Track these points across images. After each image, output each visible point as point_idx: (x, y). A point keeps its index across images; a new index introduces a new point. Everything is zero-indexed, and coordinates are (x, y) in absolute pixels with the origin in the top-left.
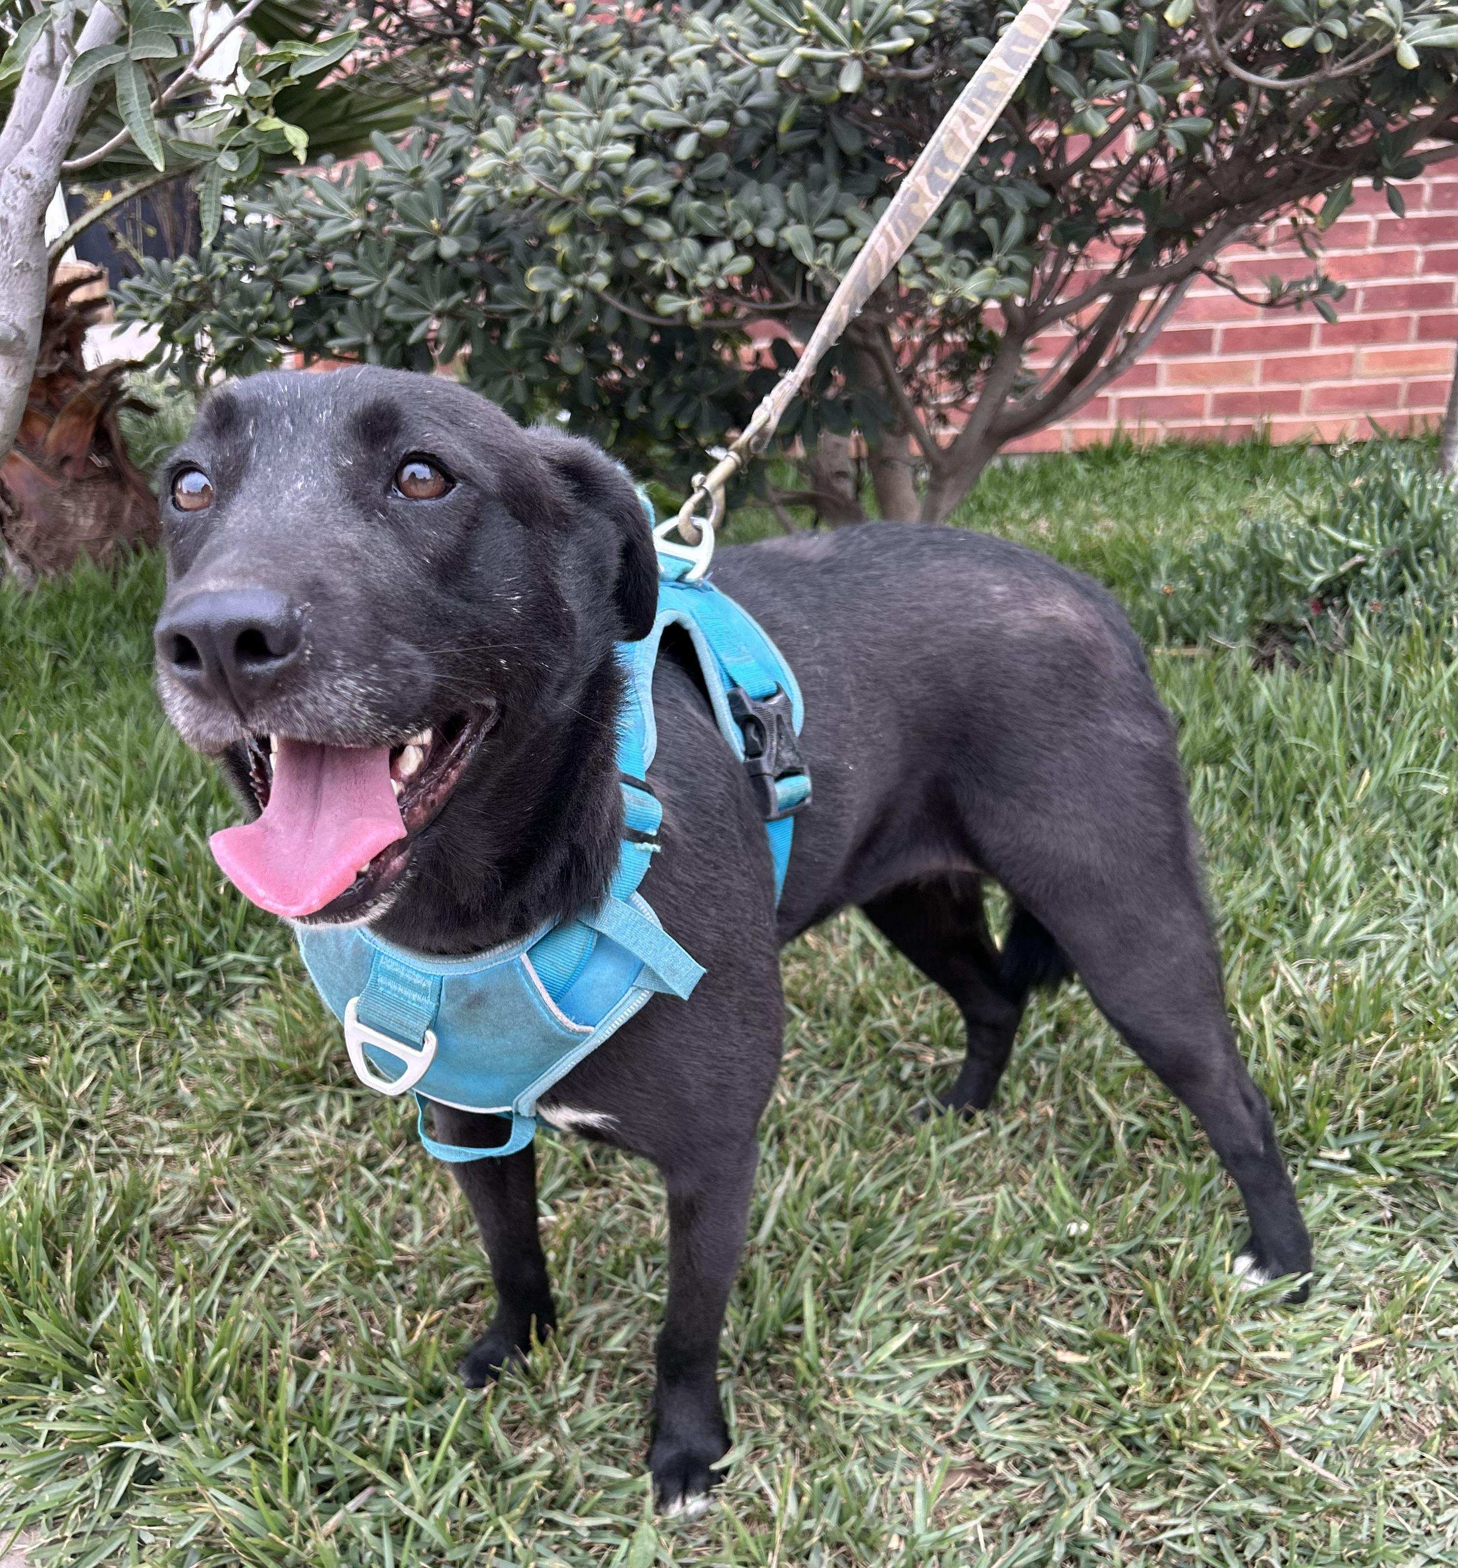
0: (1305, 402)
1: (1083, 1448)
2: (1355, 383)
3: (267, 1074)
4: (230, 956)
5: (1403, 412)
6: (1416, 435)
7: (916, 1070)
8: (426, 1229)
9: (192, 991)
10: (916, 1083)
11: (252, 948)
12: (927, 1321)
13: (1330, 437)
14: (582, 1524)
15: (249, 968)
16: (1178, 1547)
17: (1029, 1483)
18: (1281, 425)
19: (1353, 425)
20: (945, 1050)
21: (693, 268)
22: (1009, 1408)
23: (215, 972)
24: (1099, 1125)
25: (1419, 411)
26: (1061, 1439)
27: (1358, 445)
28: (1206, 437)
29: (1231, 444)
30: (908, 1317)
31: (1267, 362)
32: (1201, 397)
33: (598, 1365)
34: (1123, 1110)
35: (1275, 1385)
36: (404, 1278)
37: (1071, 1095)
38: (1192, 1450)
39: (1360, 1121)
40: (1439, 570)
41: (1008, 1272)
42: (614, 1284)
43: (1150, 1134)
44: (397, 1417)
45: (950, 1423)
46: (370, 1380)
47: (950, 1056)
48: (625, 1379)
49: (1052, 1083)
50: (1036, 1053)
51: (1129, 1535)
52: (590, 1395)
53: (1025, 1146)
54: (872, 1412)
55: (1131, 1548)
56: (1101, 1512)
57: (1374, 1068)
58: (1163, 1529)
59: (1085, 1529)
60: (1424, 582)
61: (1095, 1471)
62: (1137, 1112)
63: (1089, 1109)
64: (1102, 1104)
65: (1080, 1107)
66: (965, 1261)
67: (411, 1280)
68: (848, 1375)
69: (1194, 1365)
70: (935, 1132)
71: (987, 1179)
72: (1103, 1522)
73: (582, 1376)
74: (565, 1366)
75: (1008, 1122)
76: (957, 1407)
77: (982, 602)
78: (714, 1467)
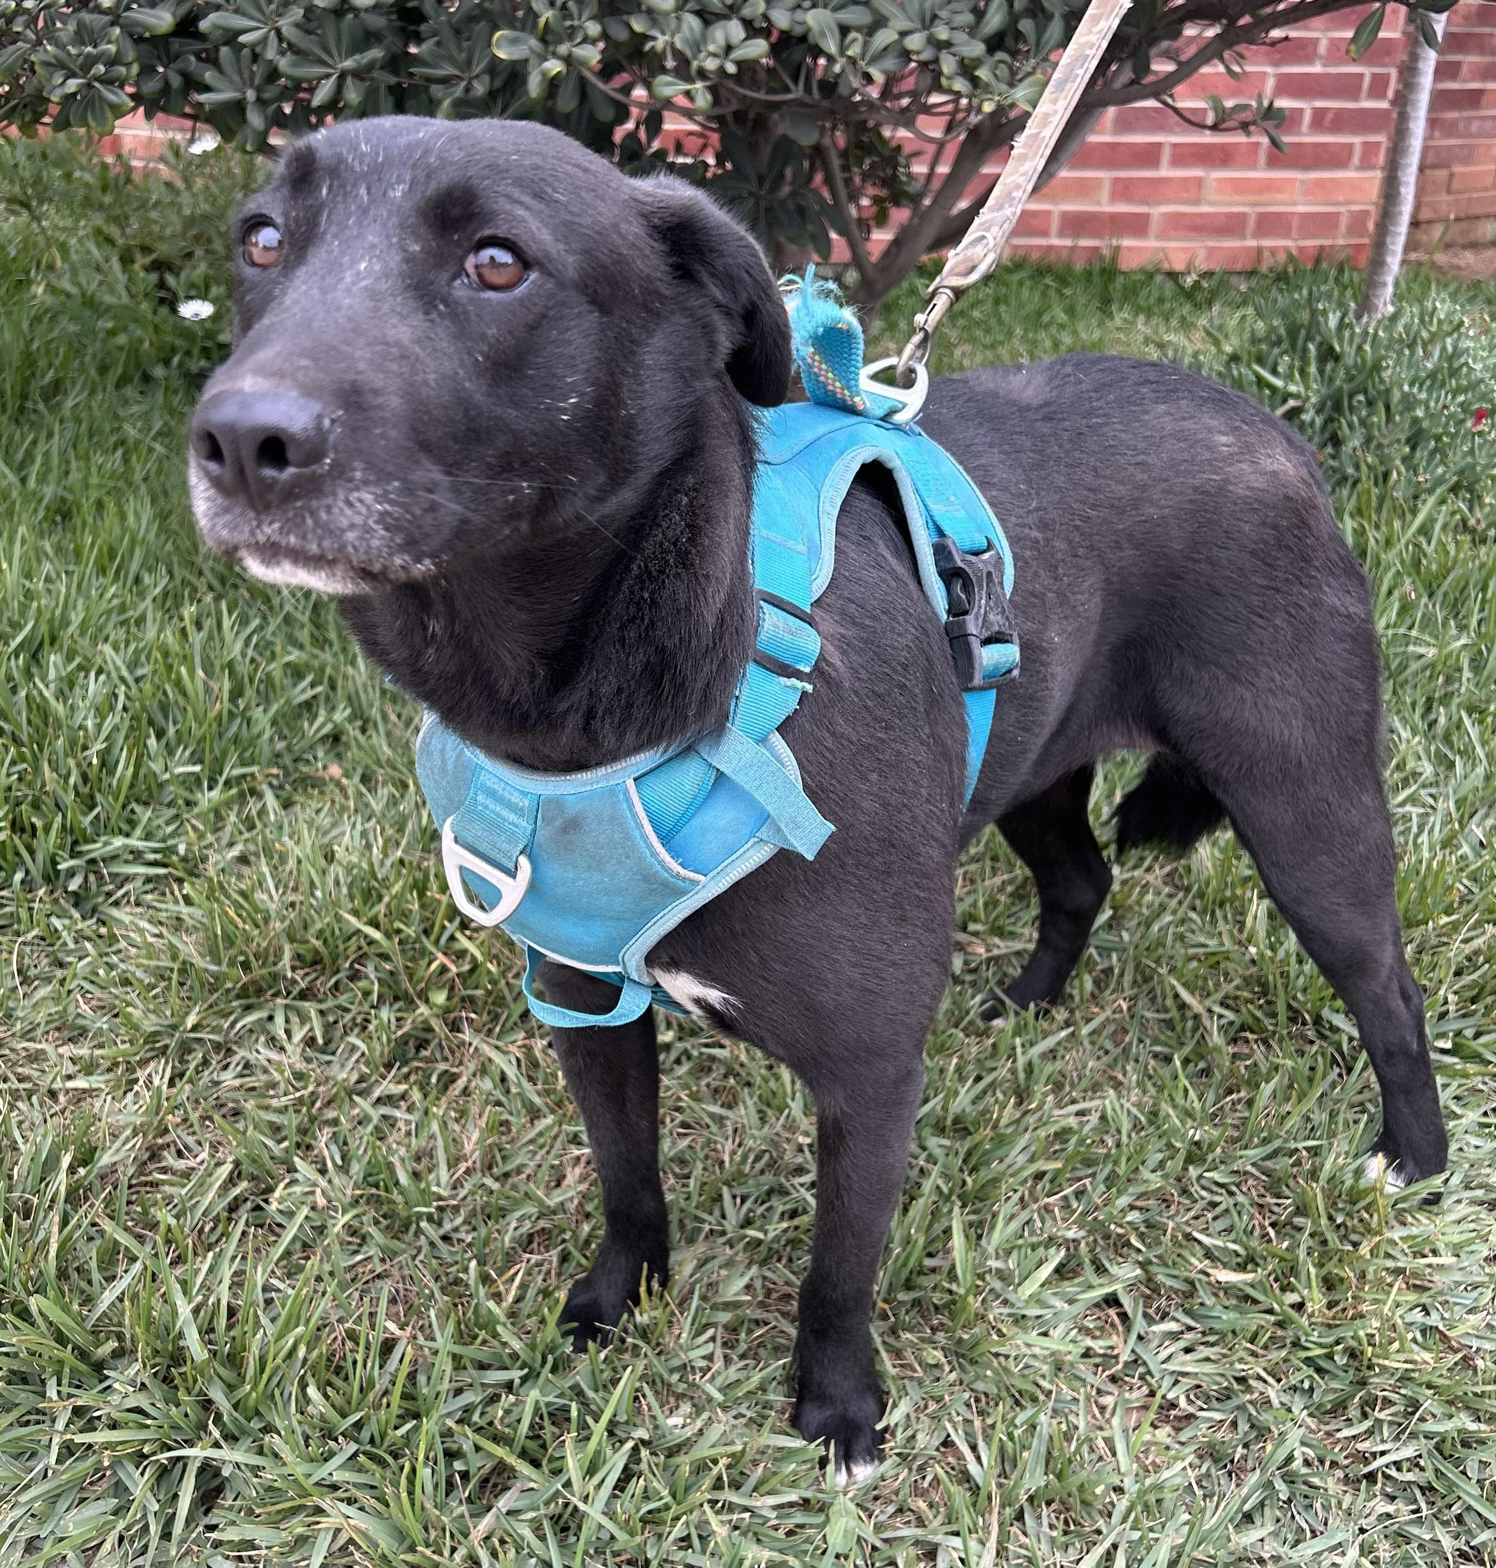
0: (1154, 226)
1: (1264, 1374)
2: (1205, 209)
3: (202, 985)
4: (119, 842)
5: (1252, 243)
6: (1264, 269)
7: (966, 963)
8: (452, 1164)
9: (74, 885)
10: (968, 978)
11: (138, 832)
12: (1071, 1245)
13: (1179, 266)
14: (764, 1503)
15: (137, 856)
16: (1393, 1472)
17: (1218, 1416)
18: (1130, 249)
19: (1202, 254)
20: (997, 940)
21: (697, 46)
22: (1174, 1336)
23: (93, 861)
24: (1183, 1019)
25: (1267, 243)
26: (1238, 1366)
27: (1208, 274)
28: (1053, 257)
29: (1079, 267)
30: (1051, 1241)
31: (1116, 180)
32: (1049, 214)
33: (725, 1317)
34: (1208, 1003)
35: (1441, 1293)
36: (447, 1226)
37: (1145, 988)
38: (1384, 1368)
39: (1452, 1008)
40: (1378, 418)
41: (1153, 1187)
42: (703, 1221)
43: (1243, 1028)
44: (533, 1395)
45: (1116, 1357)
46: (472, 1352)
47: (1002, 947)
48: (750, 1331)
49: (1122, 975)
50: (1093, 941)
51: (1334, 1464)
52: (719, 1353)
53: (1109, 1045)
54: (1037, 1351)
55: (1346, 1480)
56: (1303, 1444)
57: (1456, 950)
58: (1374, 1455)
59: (1297, 1464)
60: (1360, 432)
61: (1286, 1399)
62: (1223, 1004)
63: (1169, 1002)
64: (1185, 995)
65: (1153, 1000)
66: (1093, 1175)
67: (456, 1230)
68: (1006, 1311)
69: (1362, 1276)
70: (1017, 1032)
71: (1085, 1083)
72: (1311, 1453)
73: (710, 1332)
74: (686, 1323)
75: (1088, 1020)
76: (1115, 1340)
77: (1208, 455)
78: (879, 1427)
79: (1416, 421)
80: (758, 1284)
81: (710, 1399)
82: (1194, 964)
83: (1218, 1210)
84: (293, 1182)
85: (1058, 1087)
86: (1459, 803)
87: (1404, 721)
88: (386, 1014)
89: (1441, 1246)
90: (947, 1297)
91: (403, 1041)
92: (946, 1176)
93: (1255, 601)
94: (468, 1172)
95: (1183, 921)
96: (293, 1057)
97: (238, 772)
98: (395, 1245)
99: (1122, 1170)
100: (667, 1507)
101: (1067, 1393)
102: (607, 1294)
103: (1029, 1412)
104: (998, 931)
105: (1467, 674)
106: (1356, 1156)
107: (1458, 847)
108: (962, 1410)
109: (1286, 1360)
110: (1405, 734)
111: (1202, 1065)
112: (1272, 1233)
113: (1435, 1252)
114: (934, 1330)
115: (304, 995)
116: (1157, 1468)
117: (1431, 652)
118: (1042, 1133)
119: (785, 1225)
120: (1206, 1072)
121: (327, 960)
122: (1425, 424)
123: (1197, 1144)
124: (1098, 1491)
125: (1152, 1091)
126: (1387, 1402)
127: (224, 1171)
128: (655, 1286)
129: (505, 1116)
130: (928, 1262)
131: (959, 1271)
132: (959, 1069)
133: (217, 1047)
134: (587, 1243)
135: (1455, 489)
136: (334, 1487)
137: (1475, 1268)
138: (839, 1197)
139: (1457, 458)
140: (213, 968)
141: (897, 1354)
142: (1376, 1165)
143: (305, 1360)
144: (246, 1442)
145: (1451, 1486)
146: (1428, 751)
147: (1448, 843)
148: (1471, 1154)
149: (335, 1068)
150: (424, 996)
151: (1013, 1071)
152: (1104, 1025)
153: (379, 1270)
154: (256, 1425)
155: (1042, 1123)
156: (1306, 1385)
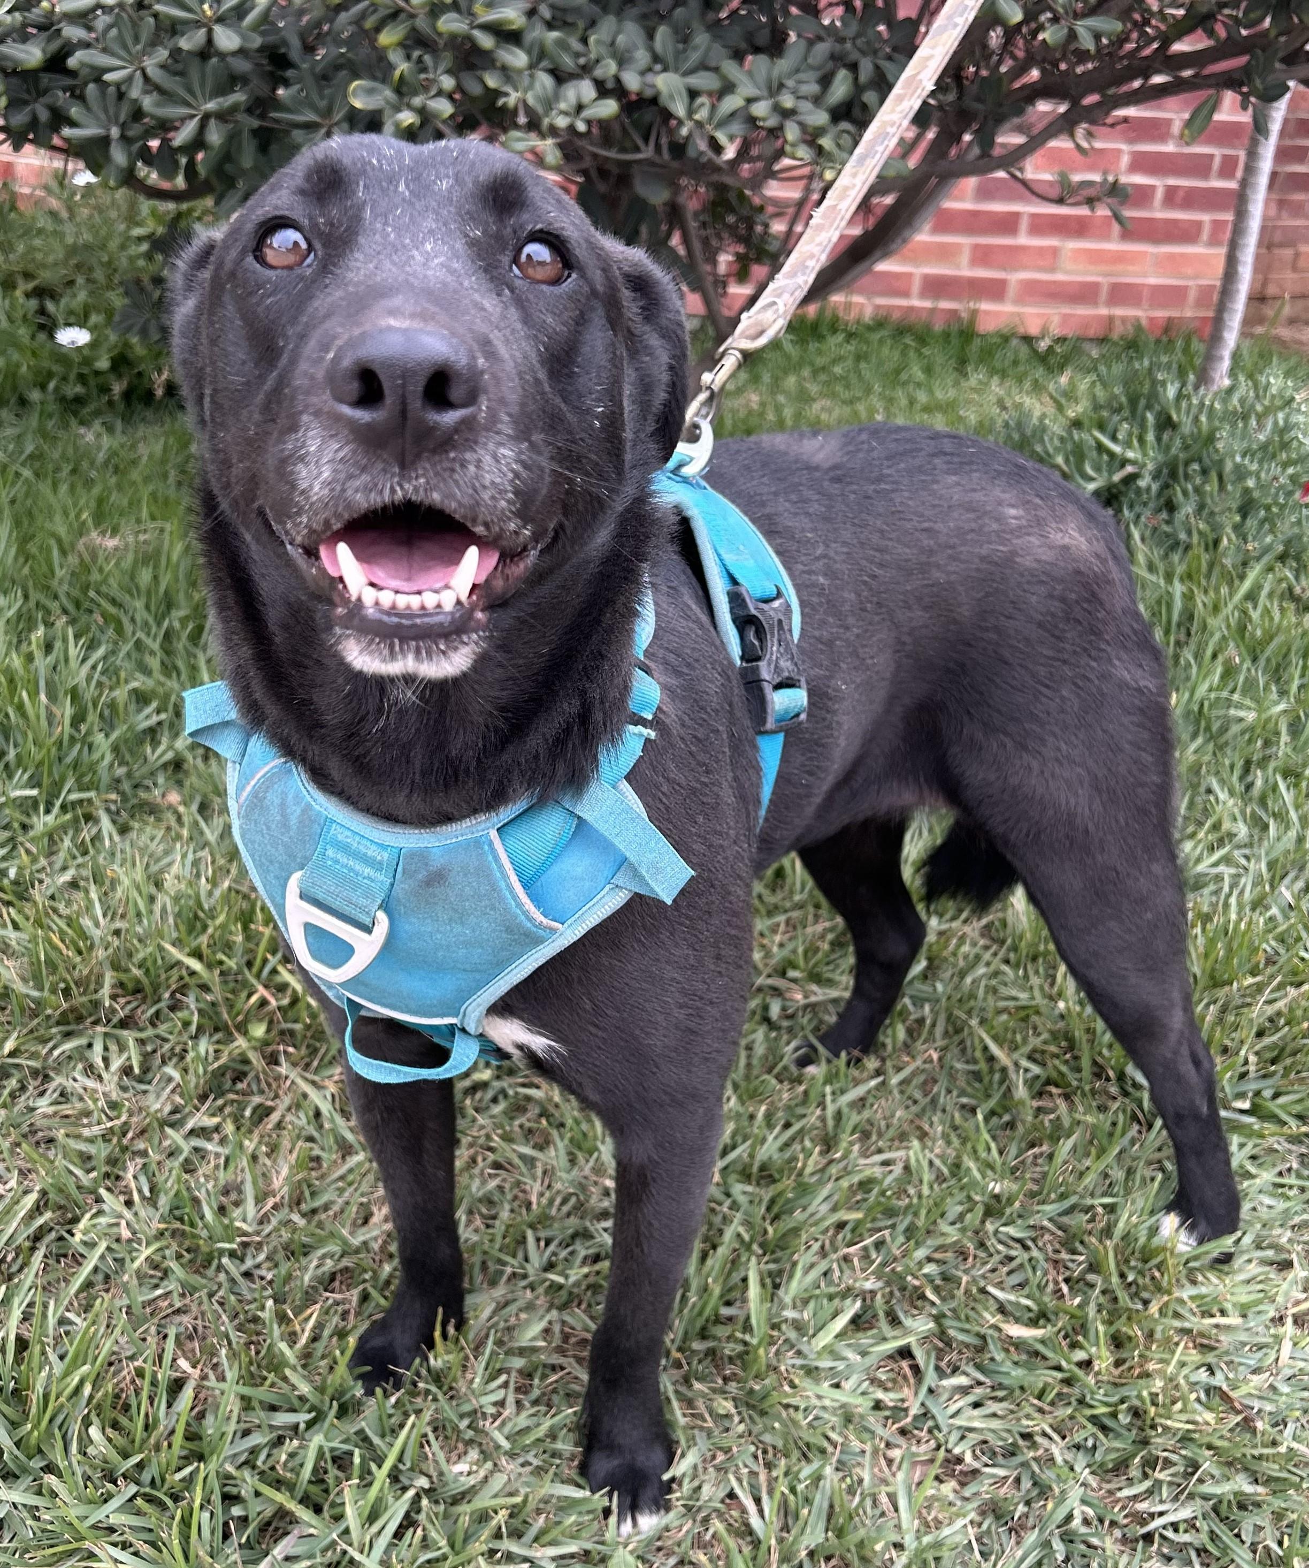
0: (1012, 291)
1: (1049, 1431)
2: (1060, 277)
3: (22, 1010)
5: (1104, 311)
6: (1115, 336)
7: (784, 1009)
8: (260, 1200)
10: (785, 1023)
12: (867, 1297)
13: (1034, 330)
14: (543, 1554)
16: (1170, 1534)
17: (1001, 1472)
18: (987, 313)
19: (1056, 320)
20: (814, 987)
21: (549, 105)
22: (964, 1391)
24: (991, 1071)
25: (1119, 312)
26: (1025, 1422)
27: (1061, 340)
28: (913, 318)
29: (938, 327)
30: (848, 1293)
31: (976, 247)
32: (909, 275)
33: (518, 1363)
34: (1016, 1056)
35: (1227, 1353)
36: (249, 1263)
37: (957, 1039)
38: (1166, 1429)
39: (1252, 1068)
40: (1211, 487)
41: (950, 1240)
42: (504, 1264)
43: (1048, 1082)
44: (317, 1440)
45: (906, 1410)
46: (261, 1393)
47: (819, 994)
48: (544, 1377)
49: (934, 1025)
50: (909, 991)
51: (1113, 1523)
52: (511, 1399)
53: (918, 1095)
54: (827, 1403)
55: (1124, 1540)
56: (1084, 1502)
57: (1259, 1011)
58: (1152, 1516)
59: (1077, 1522)
60: (1194, 498)
61: (1069, 1456)
62: (1030, 1058)
63: (978, 1054)
64: (994, 1049)
65: (963, 1051)
66: (893, 1226)
67: (258, 1266)
68: (799, 1362)
69: (1150, 1335)
70: (828, 1080)
71: (891, 1133)
72: (1090, 1512)
73: (503, 1378)
74: (479, 1366)
75: (899, 1069)
76: (906, 1392)
77: (995, 526)
78: (666, 1477)
79: (1247, 491)
80: (557, 1328)
81: (498, 1447)
82: (1005, 1017)
83: (1014, 1264)
84: (100, 1213)
85: (866, 1135)
86: (1271, 865)
87: (1222, 782)
88: (204, 1046)
89: (1228, 1306)
90: (740, 1348)
91: (220, 1073)
92: (748, 1223)
93: (1042, 671)
94: (275, 1207)
95: (996, 974)
96: (110, 1085)
97: (74, 796)
98: (196, 1280)
99: (921, 1222)
100: (445, 1558)
101: (856, 1445)
102: (402, 1339)
103: (816, 1465)
104: (816, 978)
105: (1285, 738)
106: (1152, 1213)
107: (1267, 908)
108: (750, 1461)
109: (1072, 1417)
110: (1223, 795)
111: (1006, 1118)
112: (1065, 1289)
113: (1223, 1313)
114: (726, 1379)
115: (124, 1024)
116: (938, 1524)
117: (1251, 716)
118: (845, 1183)
119: (586, 1270)
120: (1011, 1125)
121: (148, 989)
122: (1256, 494)
123: (997, 1197)
124: (878, 1547)
125: (956, 1142)
126: (1168, 1463)
127: (30, 1200)
128: (451, 1330)
129: (317, 1152)
130: (725, 1311)
131: (754, 1321)
132: (769, 1116)
133: (35, 1073)
134: (388, 1283)
135: (1282, 558)
136: (111, 1530)
137: (1261, 1329)
138: (639, 1244)
139: (1286, 527)
140: (35, 994)
141: (689, 1403)
142: (1170, 1222)
143: (91, 1397)
144: (27, 1481)
145: (1225, 1549)
146: (1243, 813)
147: (1258, 904)
148: (1263, 1213)
149: (151, 1097)
150: (242, 1028)
151: (823, 1119)
152: (914, 1074)
153: (178, 1305)
154: (37, 1463)
155: (846, 1172)
156: (1090, 1443)
